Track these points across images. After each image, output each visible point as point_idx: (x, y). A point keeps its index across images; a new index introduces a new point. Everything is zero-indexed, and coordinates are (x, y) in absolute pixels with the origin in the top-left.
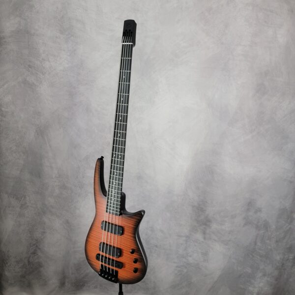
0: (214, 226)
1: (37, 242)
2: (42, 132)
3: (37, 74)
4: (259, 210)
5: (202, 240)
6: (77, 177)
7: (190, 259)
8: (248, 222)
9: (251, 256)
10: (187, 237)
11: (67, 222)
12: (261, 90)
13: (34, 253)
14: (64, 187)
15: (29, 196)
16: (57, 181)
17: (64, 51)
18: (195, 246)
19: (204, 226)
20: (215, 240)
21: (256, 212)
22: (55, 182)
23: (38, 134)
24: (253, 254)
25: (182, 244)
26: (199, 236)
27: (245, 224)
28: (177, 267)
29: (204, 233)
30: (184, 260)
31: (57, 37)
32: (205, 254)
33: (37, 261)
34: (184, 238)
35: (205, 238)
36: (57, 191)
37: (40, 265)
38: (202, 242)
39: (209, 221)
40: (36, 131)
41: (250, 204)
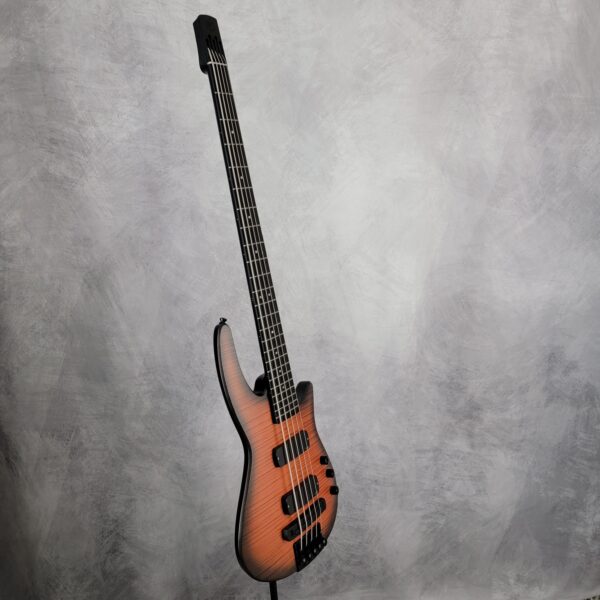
0: (489, 417)
1: (117, 526)
2: (97, 280)
3: (72, 155)
4: (572, 367)
5: (467, 449)
6: (188, 365)
7: (448, 494)
8: (553, 396)
9: (570, 464)
10: (436, 450)
11: (179, 467)
12: (542, 123)
13: (114, 550)
14: (160, 393)
15: (86, 428)
16: (145, 382)
17: (125, 97)
18: (455, 465)
19: (468, 421)
20: (494, 445)
21: (566, 372)
22: (141, 384)
23: (89, 287)
24: (574, 459)
25: (427, 468)
26: (460, 444)
27: (550, 400)
28: (425, 517)
29: (470, 435)
30: (437, 499)
31: (105, 71)
32: (479, 478)
33: (122, 567)
34: (431, 455)
35: (472, 446)
36: (148, 404)
37: (131, 575)
38: (469, 454)
39: (478, 408)
40: (85, 281)
41: (553, 358)
